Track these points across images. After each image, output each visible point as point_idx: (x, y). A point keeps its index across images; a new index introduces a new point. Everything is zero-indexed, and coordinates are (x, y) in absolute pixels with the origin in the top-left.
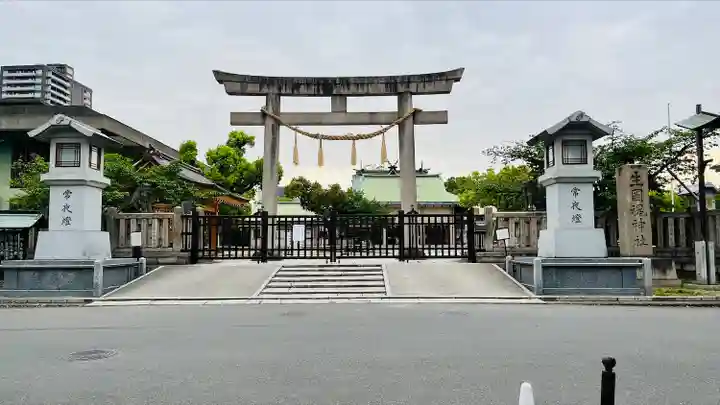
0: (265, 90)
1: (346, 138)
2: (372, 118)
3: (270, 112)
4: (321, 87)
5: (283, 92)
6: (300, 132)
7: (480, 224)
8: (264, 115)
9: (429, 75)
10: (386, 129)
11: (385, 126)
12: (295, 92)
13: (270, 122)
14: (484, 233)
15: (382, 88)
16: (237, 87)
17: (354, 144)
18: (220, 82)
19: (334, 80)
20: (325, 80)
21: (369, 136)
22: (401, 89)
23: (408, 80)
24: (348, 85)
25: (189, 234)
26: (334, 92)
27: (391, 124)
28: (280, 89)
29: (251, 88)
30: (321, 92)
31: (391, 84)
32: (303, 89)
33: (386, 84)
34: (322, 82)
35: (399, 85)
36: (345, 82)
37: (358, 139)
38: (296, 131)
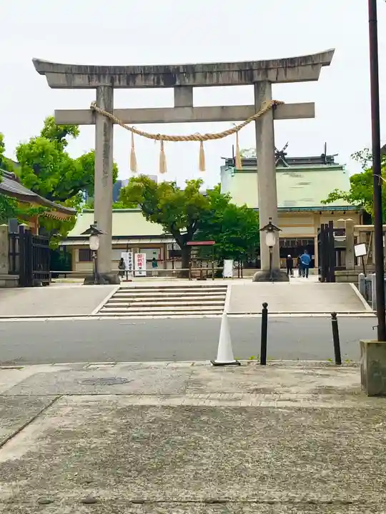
0: (94, 83)
1: (192, 138)
2: (223, 113)
3: (101, 109)
4: (161, 76)
5: (117, 83)
6: (138, 132)
7: (339, 239)
8: (94, 112)
9: (292, 60)
10: (240, 127)
11: (238, 123)
12: (131, 83)
13: (102, 120)
14: (344, 249)
15: (235, 76)
16: (62, 79)
17: (202, 145)
18: (41, 73)
19: (177, 68)
20: (166, 68)
21: (220, 136)
22: (258, 78)
23: (265, 66)
24: (194, 73)
25: (18, 254)
26: (178, 83)
27: (246, 120)
28: (112, 81)
29: (78, 80)
30: (162, 84)
31: (246, 71)
32: (139, 80)
33: (240, 71)
34: (162, 71)
35: (255, 73)
36: (190, 70)
37: (206, 139)
38: (133, 131)
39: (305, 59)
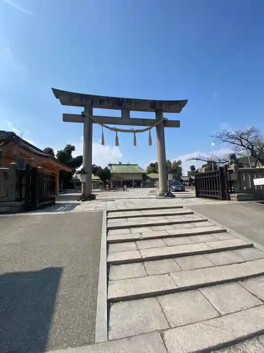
1: (130, 131)
3: (87, 115)
5: (94, 104)
6: (105, 126)
9: (171, 101)
10: (150, 128)
12: (102, 105)
13: (87, 120)
17: (135, 135)
19: (123, 99)
20: (118, 99)
21: (142, 131)
22: (158, 108)
23: (161, 103)
24: (131, 103)
27: (152, 126)
31: (153, 105)
32: (105, 104)
33: (150, 104)
37: (137, 132)
38: (103, 126)
39: (177, 102)
